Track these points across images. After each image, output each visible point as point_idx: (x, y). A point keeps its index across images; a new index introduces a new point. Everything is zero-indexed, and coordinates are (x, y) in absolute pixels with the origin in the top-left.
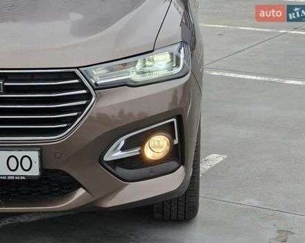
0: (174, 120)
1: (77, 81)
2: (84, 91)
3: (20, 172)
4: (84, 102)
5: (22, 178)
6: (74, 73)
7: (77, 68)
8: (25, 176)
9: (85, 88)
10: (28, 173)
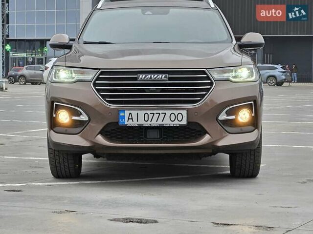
0: (252, 102)
1: (205, 76)
2: (209, 81)
3: (176, 122)
4: (209, 87)
5: (177, 125)
6: (204, 71)
7: (206, 69)
8: (179, 124)
9: (210, 79)
10: (181, 123)
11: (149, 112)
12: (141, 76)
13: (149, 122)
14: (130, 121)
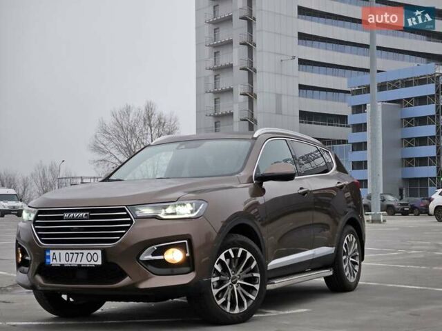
0: (186, 241)
1: (125, 213)
2: (129, 219)
3: (92, 262)
4: (129, 225)
5: (94, 266)
6: (123, 208)
7: (126, 206)
9: (130, 217)
10: (97, 263)
11: (69, 252)
12: (66, 215)
13: (69, 262)
14: (54, 260)
